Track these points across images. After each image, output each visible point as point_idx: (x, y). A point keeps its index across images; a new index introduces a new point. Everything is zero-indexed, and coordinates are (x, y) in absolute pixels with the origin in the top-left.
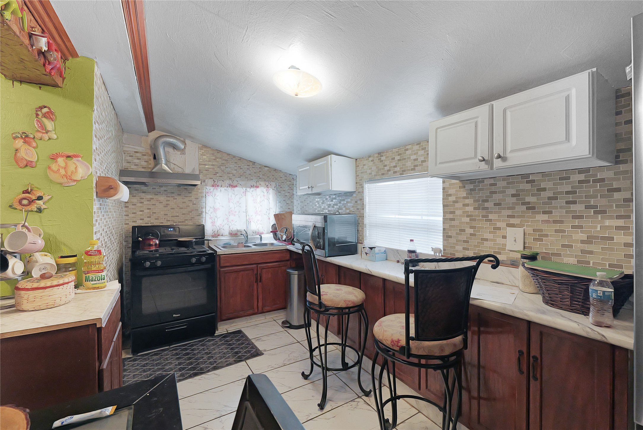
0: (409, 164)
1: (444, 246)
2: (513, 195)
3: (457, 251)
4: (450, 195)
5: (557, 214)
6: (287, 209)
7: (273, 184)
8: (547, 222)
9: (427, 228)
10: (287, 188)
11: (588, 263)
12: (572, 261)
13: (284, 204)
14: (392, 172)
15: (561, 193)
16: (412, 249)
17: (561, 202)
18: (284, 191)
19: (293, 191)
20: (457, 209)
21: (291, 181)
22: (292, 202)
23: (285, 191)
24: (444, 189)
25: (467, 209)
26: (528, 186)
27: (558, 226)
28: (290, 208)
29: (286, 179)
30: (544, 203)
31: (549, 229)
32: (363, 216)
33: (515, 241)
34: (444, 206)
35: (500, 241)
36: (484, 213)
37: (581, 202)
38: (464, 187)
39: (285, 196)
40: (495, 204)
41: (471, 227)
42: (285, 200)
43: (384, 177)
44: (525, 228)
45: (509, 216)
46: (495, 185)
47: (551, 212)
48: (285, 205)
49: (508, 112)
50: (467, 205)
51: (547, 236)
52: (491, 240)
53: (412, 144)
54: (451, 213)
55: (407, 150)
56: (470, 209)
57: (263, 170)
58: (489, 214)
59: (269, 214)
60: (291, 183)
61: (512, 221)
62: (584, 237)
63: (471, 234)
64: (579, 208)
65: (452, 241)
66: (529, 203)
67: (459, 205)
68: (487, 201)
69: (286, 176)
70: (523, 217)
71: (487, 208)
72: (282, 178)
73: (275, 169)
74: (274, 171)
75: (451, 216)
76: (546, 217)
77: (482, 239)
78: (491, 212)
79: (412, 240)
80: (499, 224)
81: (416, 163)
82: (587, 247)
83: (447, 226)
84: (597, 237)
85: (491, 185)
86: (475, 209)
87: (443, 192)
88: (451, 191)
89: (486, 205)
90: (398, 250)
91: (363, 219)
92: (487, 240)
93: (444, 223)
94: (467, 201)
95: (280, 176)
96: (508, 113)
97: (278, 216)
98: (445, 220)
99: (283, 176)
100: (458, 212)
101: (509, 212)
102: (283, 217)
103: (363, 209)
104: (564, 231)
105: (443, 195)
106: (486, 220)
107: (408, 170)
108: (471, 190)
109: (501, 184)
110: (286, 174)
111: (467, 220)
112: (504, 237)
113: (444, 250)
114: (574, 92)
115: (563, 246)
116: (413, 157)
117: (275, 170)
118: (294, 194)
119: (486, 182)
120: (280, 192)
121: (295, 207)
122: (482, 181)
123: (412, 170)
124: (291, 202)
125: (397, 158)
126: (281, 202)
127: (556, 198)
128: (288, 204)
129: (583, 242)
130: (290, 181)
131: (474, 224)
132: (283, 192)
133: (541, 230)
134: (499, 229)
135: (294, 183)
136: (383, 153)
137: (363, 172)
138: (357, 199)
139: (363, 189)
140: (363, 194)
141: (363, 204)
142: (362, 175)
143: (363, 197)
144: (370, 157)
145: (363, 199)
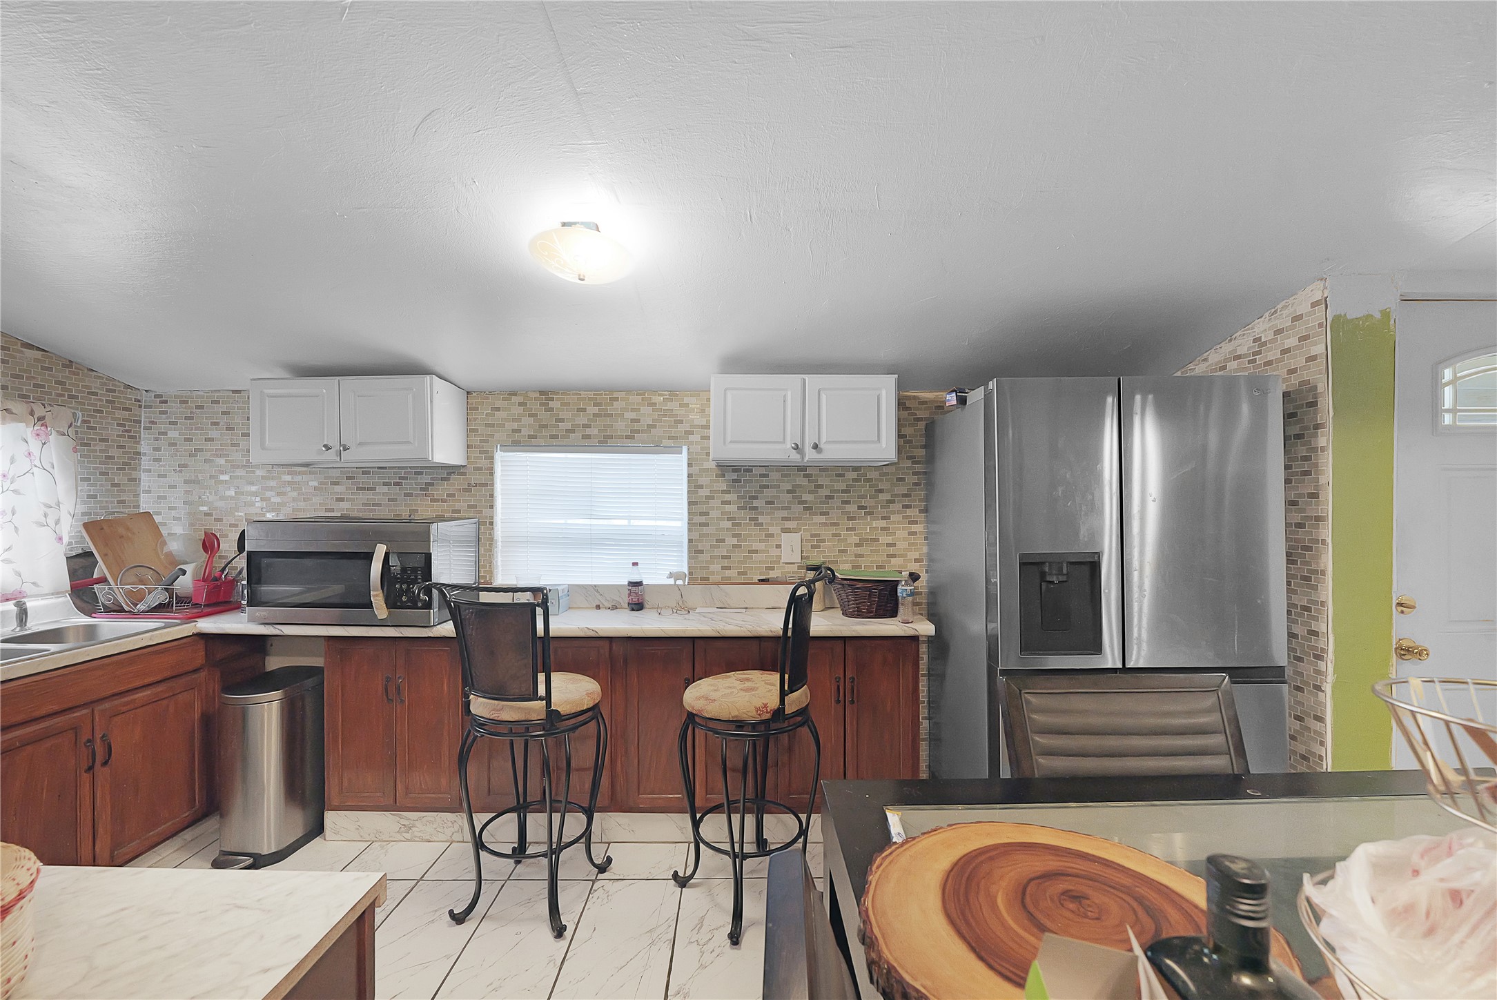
0: (620, 426)
1: (689, 567)
2: (789, 492)
3: (713, 573)
4: (701, 487)
5: (835, 515)
6: (112, 502)
7: (65, 414)
8: (824, 524)
9: (651, 541)
10: (113, 431)
11: (860, 567)
12: (847, 566)
13: (101, 485)
14: (578, 435)
15: (837, 491)
16: (636, 579)
17: (837, 502)
18: (101, 440)
19: (138, 443)
20: (713, 508)
21: (130, 410)
22: (135, 480)
23: (105, 440)
24: (690, 476)
25: (728, 508)
26: (805, 482)
27: (834, 529)
28: (123, 502)
29: (113, 402)
30: (822, 503)
31: (826, 533)
32: (491, 523)
33: (792, 550)
34: (690, 503)
35: (774, 552)
36: (753, 514)
37: (854, 503)
38: (724, 476)
39: (108, 457)
40: (768, 503)
41: (734, 536)
42: (107, 474)
43: (554, 442)
44: (802, 532)
45: (785, 519)
46: (766, 476)
47: (827, 514)
48: (107, 490)
49: (823, 395)
50: (728, 503)
51: (824, 541)
52: (763, 551)
53: (629, 391)
54: (702, 514)
55: (617, 399)
56: (732, 508)
57: (15, 358)
58: (759, 517)
59: (57, 522)
60: (129, 415)
61: (788, 524)
62: (856, 540)
63: (734, 546)
64: (852, 508)
65: (703, 558)
66: (806, 502)
67: (716, 502)
68: (756, 498)
69: (114, 391)
70: (800, 519)
71: (756, 508)
72: (95, 394)
73: (70, 361)
74: (63, 365)
75: (703, 519)
76: (823, 519)
77: (750, 552)
78: (762, 514)
79: (635, 564)
80: (772, 530)
81: (636, 426)
82: (860, 551)
83: (696, 536)
84: (866, 540)
85: (762, 476)
86: (739, 508)
87: (689, 482)
88: (702, 481)
89: (755, 503)
90: (595, 586)
91: (493, 529)
92: (756, 552)
93: (689, 530)
94: (727, 497)
95: (89, 387)
96: (824, 397)
97: (102, 529)
98: (691, 525)
99: (99, 389)
100: (713, 514)
101: (785, 514)
102: (121, 530)
103: (492, 507)
104: (839, 535)
105: (689, 487)
106: (755, 525)
107: (621, 437)
108: (734, 481)
109: (774, 476)
110: (113, 385)
111: (729, 524)
112: (779, 546)
113: (690, 573)
114: (884, 393)
115: (840, 551)
116: (630, 415)
117: (69, 364)
118: (139, 454)
119: (755, 471)
120: (88, 445)
121: (142, 495)
122: (748, 470)
123: (627, 437)
124: (130, 480)
125: (592, 410)
126: (89, 479)
127: (832, 497)
128: (118, 485)
129: (857, 545)
130: (125, 409)
131: (737, 530)
132: (102, 446)
133: (818, 535)
134: (772, 535)
135: (140, 416)
136: (553, 393)
137: (492, 425)
138: (469, 485)
139: (492, 463)
140: (492, 474)
141: (492, 496)
142: (489, 431)
143: (493, 480)
144: (514, 394)
145: (492, 485)
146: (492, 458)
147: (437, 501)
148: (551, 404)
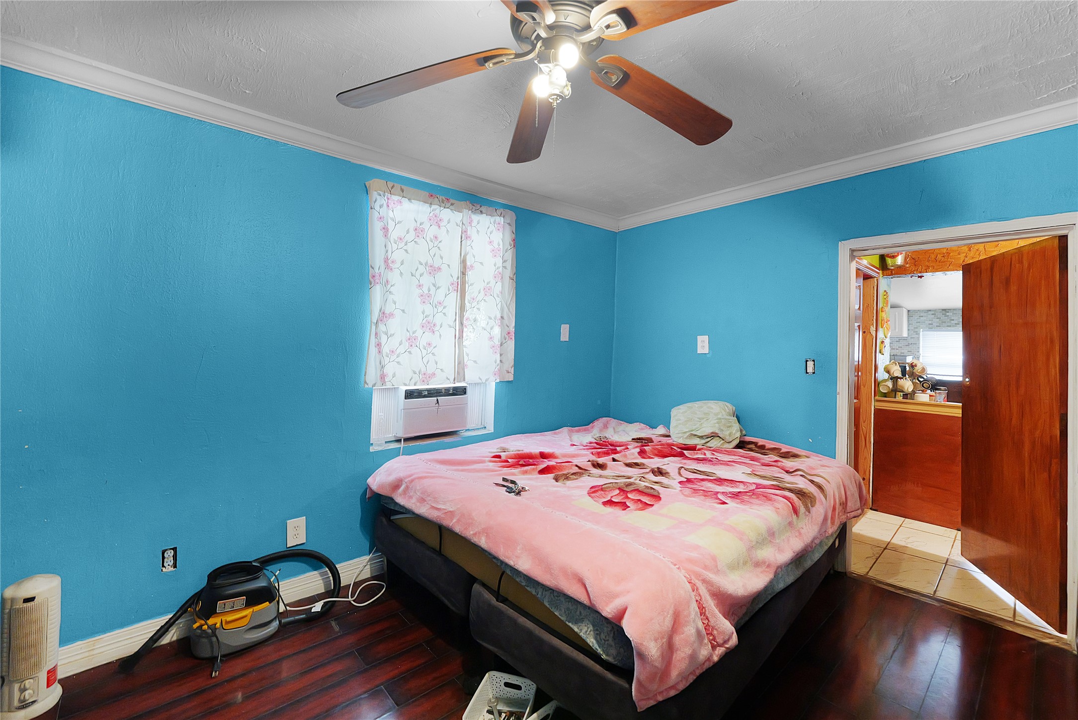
137: (919, 322)
138: (909, 344)
139: (919, 336)
140: (919, 340)
141: (919, 348)
142: (918, 324)
143: (919, 342)
144: (930, 311)
145: (919, 344)
146: (919, 334)
147: (894, 349)
148: (947, 314)
